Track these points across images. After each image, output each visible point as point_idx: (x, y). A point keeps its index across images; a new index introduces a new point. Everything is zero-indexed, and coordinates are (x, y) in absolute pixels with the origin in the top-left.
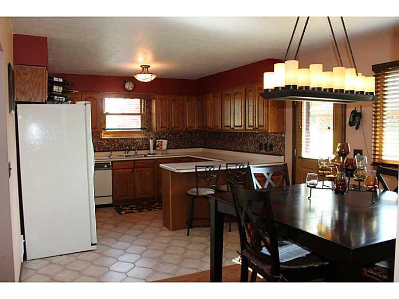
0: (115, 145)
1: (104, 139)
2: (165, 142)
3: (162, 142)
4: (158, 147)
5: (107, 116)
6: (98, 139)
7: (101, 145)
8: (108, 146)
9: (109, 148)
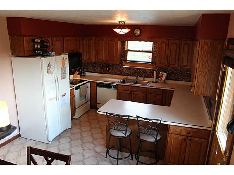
0: (131, 72)
1: (124, 67)
2: (165, 74)
3: (163, 74)
4: (160, 77)
5: (128, 52)
6: (120, 67)
7: (122, 70)
8: (126, 72)
9: (127, 73)
